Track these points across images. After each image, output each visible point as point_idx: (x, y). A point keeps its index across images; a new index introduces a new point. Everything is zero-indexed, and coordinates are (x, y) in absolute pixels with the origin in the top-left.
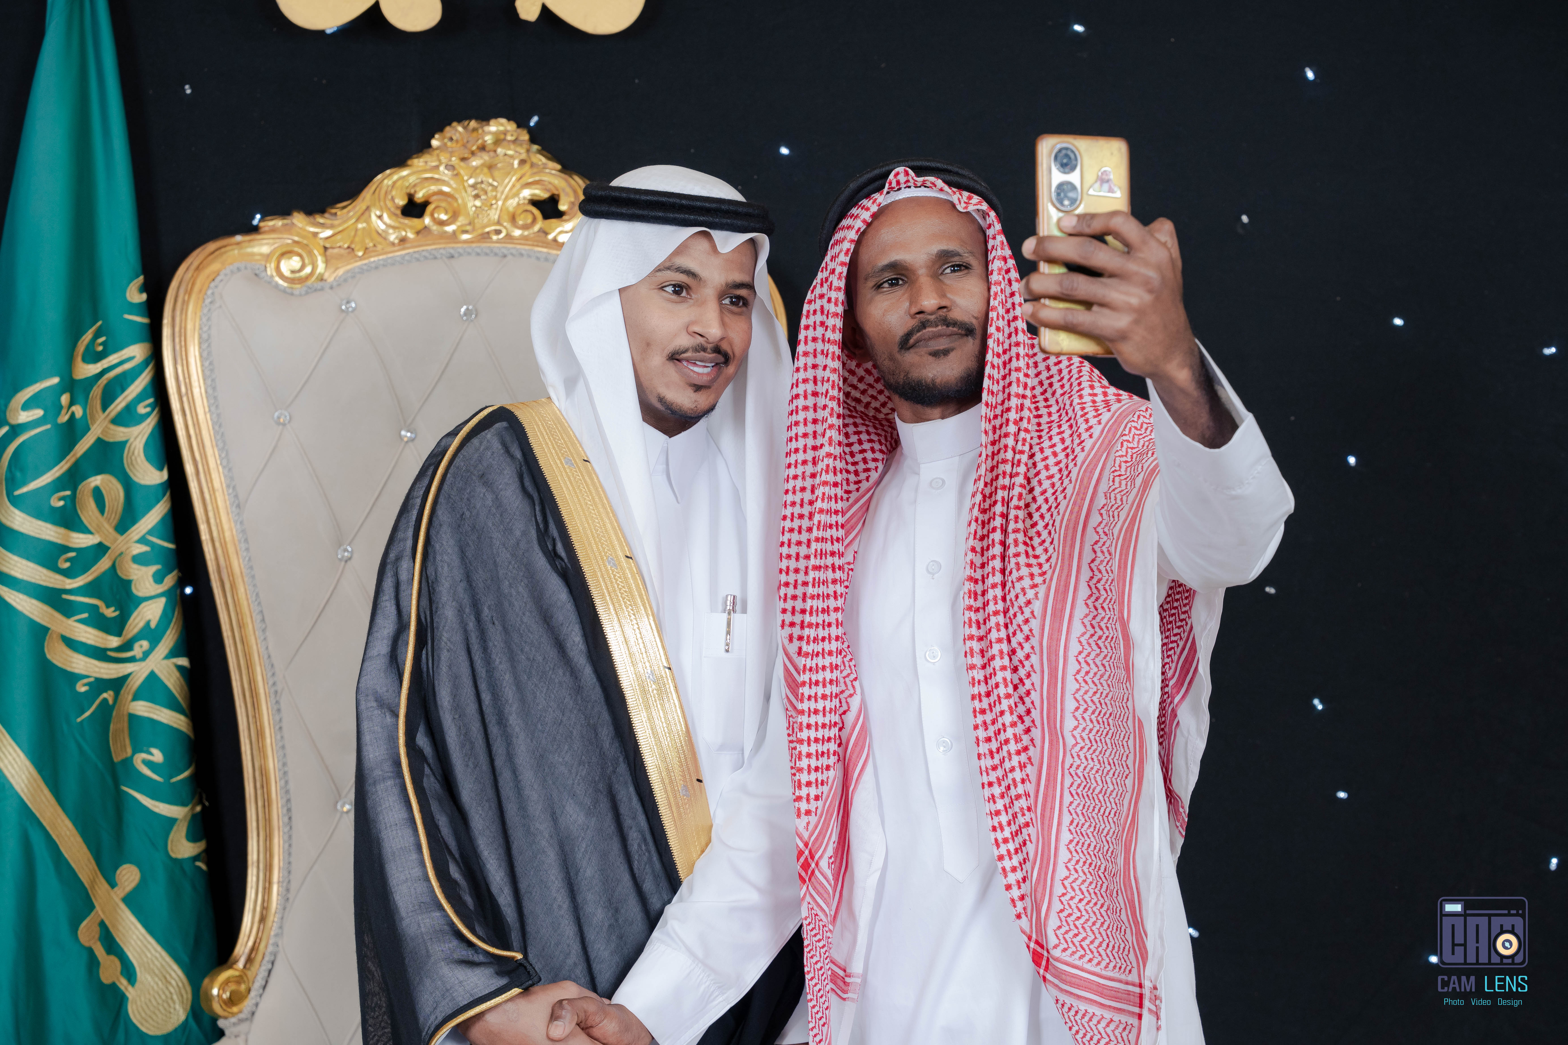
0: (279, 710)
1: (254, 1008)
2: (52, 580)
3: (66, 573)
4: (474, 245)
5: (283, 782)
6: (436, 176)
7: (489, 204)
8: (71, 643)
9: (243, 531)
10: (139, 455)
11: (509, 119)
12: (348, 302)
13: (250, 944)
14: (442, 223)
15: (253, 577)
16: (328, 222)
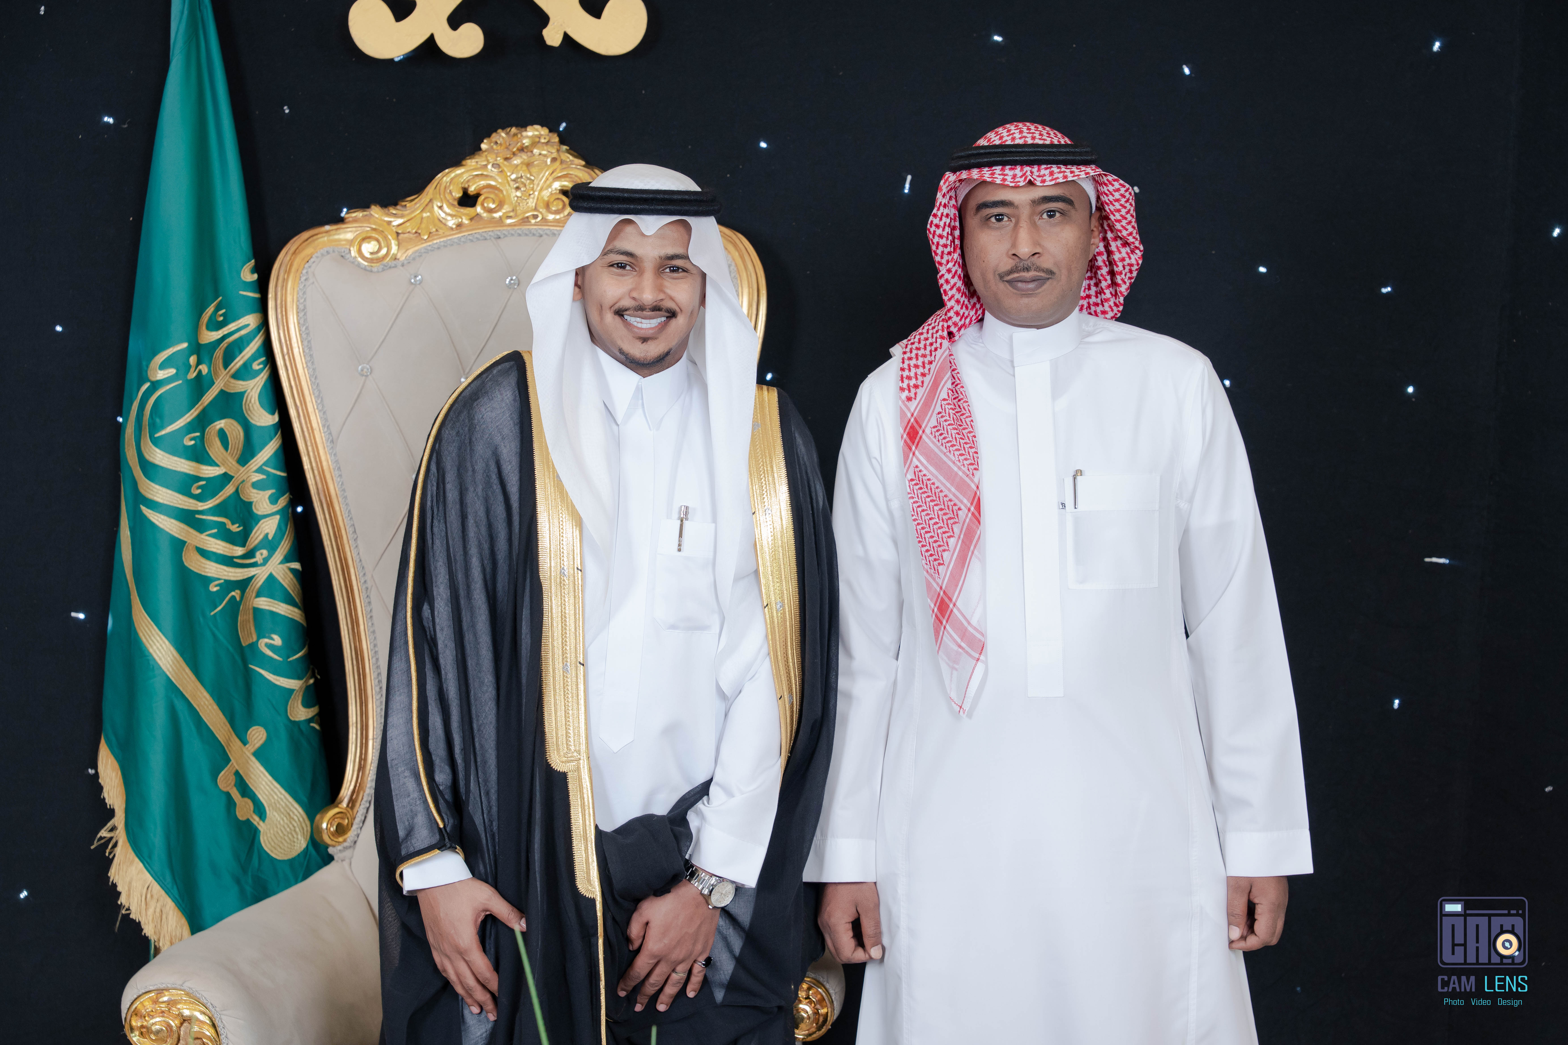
0: (370, 603)
1: (356, 838)
2: (187, 504)
3: (199, 498)
4: (516, 228)
5: (374, 659)
6: (485, 173)
7: (527, 194)
8: (203, 553)
9: (337, 462)
10: (255, 403)
11: (542, 126)
12: (416, 277)
13: (352, 787)
14: (490, 211)
15: (346, 497)
16: (400, 212)
